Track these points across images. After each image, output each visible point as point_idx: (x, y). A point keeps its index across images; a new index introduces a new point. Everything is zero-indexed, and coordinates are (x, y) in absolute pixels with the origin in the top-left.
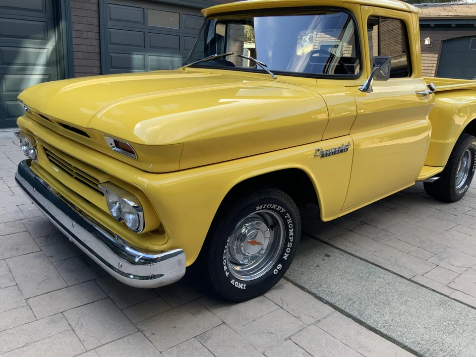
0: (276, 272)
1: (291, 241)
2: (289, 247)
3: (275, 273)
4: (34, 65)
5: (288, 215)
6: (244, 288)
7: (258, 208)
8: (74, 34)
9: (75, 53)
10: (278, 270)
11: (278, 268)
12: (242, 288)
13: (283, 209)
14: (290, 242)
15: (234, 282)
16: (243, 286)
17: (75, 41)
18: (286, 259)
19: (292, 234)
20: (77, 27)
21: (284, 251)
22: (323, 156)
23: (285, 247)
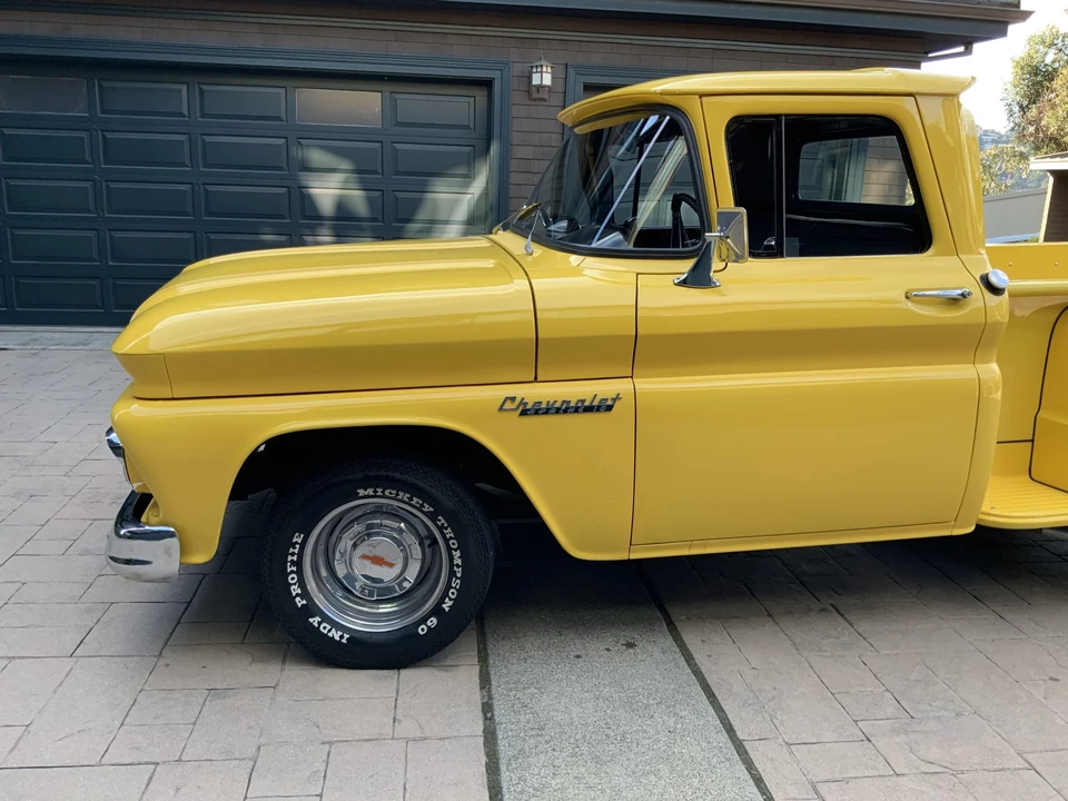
0: (423, 630)
1: (459, 575)
2: (455, 588)
3: (421, 633)
4: (446, 222)
5: (443, 521)
6: (344, 641)
7: (361, 492)
8: (514, 165)
9: (513, 200)
10: (429, 627)
11: (429, 623)
12: (337, 638)
13: (426, 506)
14: (457, 578)
15: (320, 623)
16: (342, 637)
17: (514, 178)
18: (447, 609)
19: (459, 562)
20: (519, 152)
21: (445, 595)
22: (524, 413)
23: (448, 587)
